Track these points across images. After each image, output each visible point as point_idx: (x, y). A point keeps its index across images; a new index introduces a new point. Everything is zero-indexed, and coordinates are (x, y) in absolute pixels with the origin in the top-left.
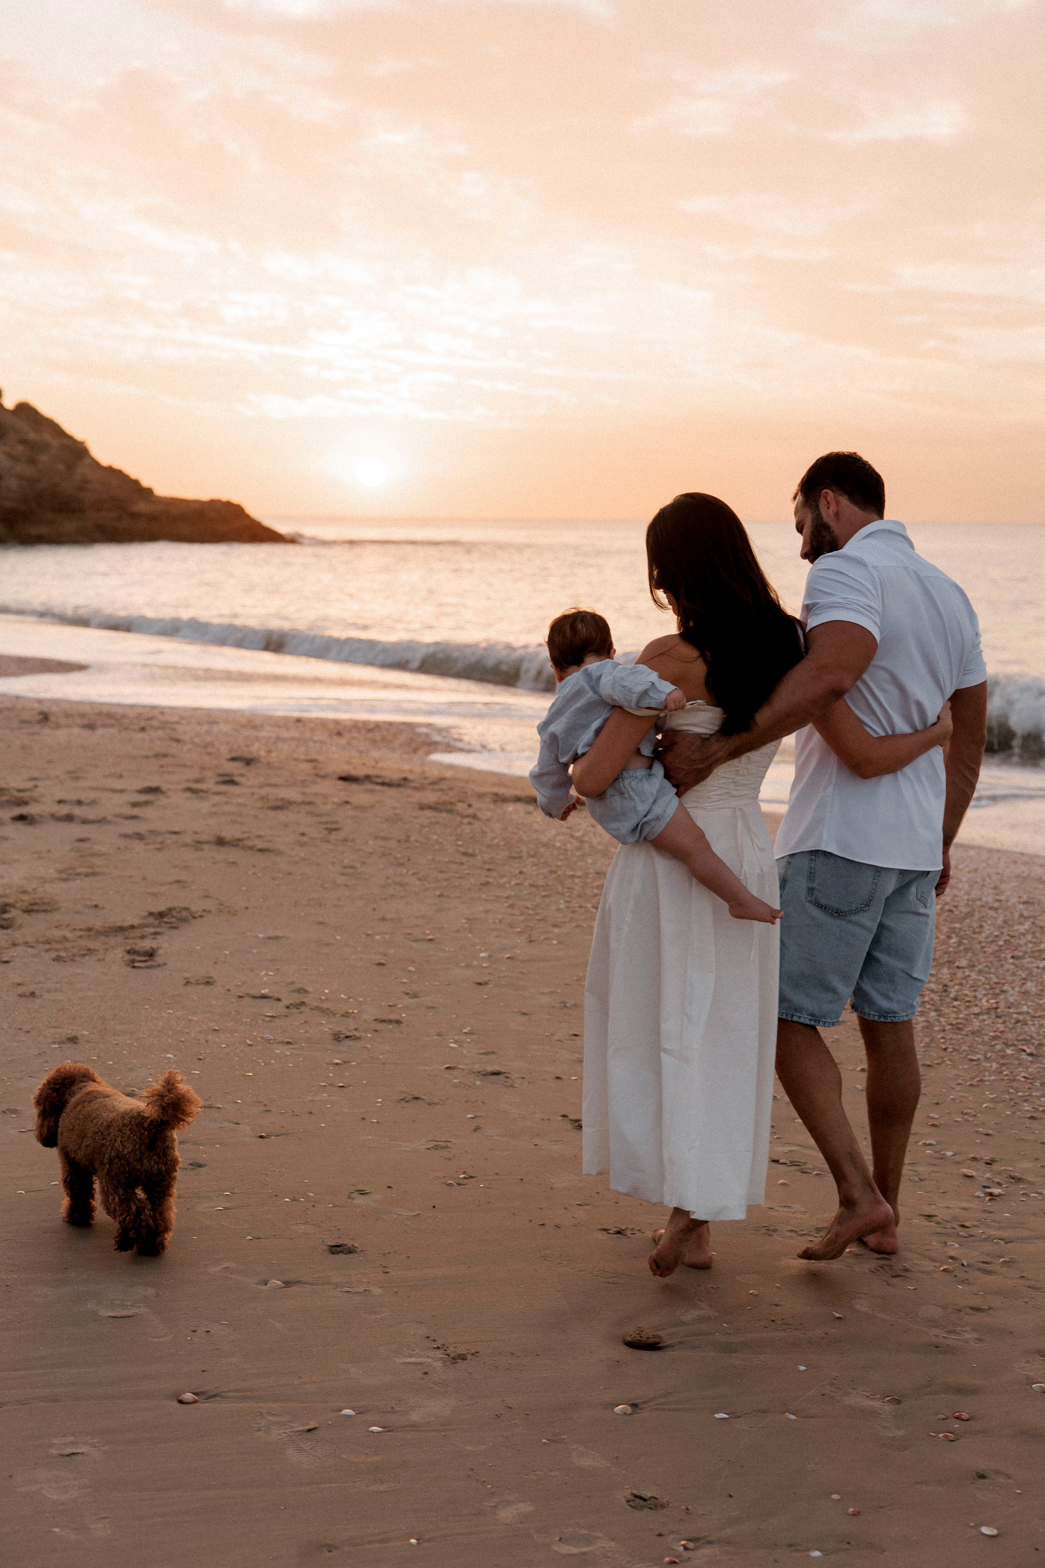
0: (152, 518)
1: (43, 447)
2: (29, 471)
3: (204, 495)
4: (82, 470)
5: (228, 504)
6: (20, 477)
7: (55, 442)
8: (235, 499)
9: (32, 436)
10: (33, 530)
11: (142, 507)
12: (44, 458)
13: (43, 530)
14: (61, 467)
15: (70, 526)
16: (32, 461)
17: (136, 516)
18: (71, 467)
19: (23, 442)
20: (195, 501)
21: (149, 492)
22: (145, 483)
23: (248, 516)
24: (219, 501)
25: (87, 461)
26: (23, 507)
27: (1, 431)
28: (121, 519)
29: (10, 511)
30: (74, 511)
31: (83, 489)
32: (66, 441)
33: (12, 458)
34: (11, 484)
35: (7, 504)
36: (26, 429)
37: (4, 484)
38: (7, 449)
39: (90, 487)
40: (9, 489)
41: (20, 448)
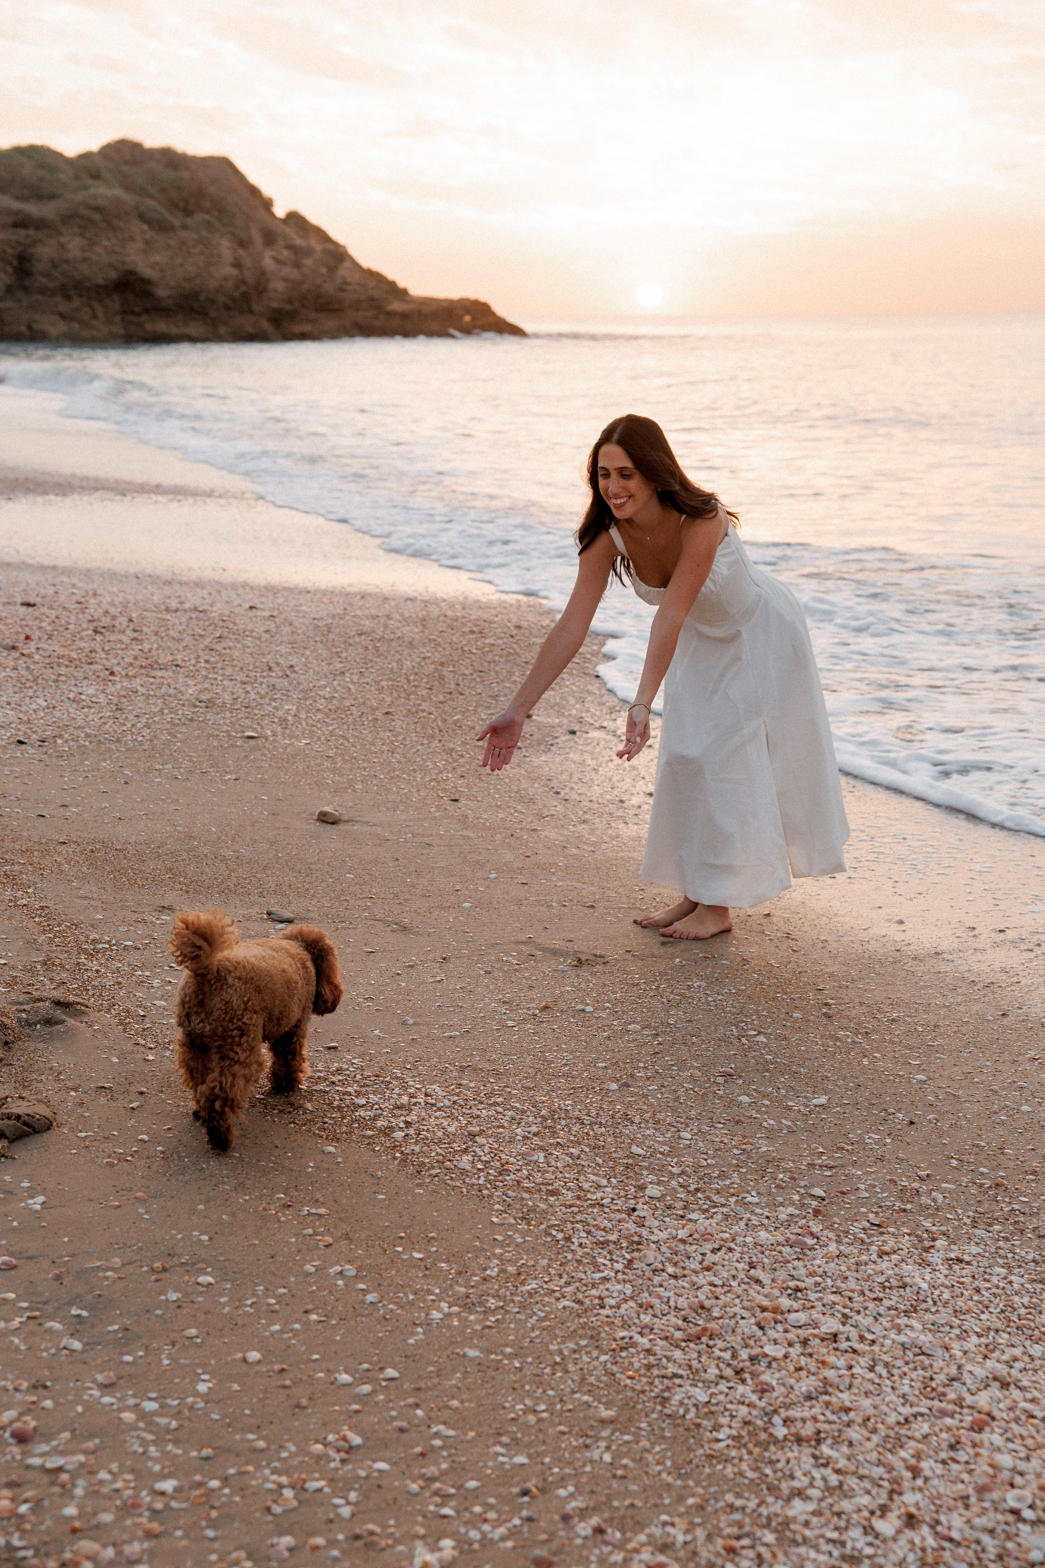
0: (405, 316)
1: (308, 252)
2: (295, 274)
3: (454, 295)
4: (343, 272)
5: (476, 302)
6: (285, 280)
7: (318, 247)
8: (482, 298)
9: (299, 242)
10: (297, 329)
11: (396, 306)
12: (308, 262)
13: (307, 328)
14: (324, 270)
15: (331, 323)
16: (297, 265)
17: (389, 314)
18: (332, 269)
19: (289, 247)
20: (446, 300)
21: (404, 292)
22: (401, 284)
23: (493, 314)
24: (468, 300)
25: (347, 264)
26: (288, 307)
27: (270, 238)
28: (376, 318)
29: (277, 311)
30: (334, 310)
31: (343, 290)
32: (329, 246)
33: (277, 261)
34: (278, 285)
35: (275, 305)
36: (295, 236)
37: (272, 285)
38: (274, 253)
39: (349, 288)
40: (275, 290)
41: (286, 253)
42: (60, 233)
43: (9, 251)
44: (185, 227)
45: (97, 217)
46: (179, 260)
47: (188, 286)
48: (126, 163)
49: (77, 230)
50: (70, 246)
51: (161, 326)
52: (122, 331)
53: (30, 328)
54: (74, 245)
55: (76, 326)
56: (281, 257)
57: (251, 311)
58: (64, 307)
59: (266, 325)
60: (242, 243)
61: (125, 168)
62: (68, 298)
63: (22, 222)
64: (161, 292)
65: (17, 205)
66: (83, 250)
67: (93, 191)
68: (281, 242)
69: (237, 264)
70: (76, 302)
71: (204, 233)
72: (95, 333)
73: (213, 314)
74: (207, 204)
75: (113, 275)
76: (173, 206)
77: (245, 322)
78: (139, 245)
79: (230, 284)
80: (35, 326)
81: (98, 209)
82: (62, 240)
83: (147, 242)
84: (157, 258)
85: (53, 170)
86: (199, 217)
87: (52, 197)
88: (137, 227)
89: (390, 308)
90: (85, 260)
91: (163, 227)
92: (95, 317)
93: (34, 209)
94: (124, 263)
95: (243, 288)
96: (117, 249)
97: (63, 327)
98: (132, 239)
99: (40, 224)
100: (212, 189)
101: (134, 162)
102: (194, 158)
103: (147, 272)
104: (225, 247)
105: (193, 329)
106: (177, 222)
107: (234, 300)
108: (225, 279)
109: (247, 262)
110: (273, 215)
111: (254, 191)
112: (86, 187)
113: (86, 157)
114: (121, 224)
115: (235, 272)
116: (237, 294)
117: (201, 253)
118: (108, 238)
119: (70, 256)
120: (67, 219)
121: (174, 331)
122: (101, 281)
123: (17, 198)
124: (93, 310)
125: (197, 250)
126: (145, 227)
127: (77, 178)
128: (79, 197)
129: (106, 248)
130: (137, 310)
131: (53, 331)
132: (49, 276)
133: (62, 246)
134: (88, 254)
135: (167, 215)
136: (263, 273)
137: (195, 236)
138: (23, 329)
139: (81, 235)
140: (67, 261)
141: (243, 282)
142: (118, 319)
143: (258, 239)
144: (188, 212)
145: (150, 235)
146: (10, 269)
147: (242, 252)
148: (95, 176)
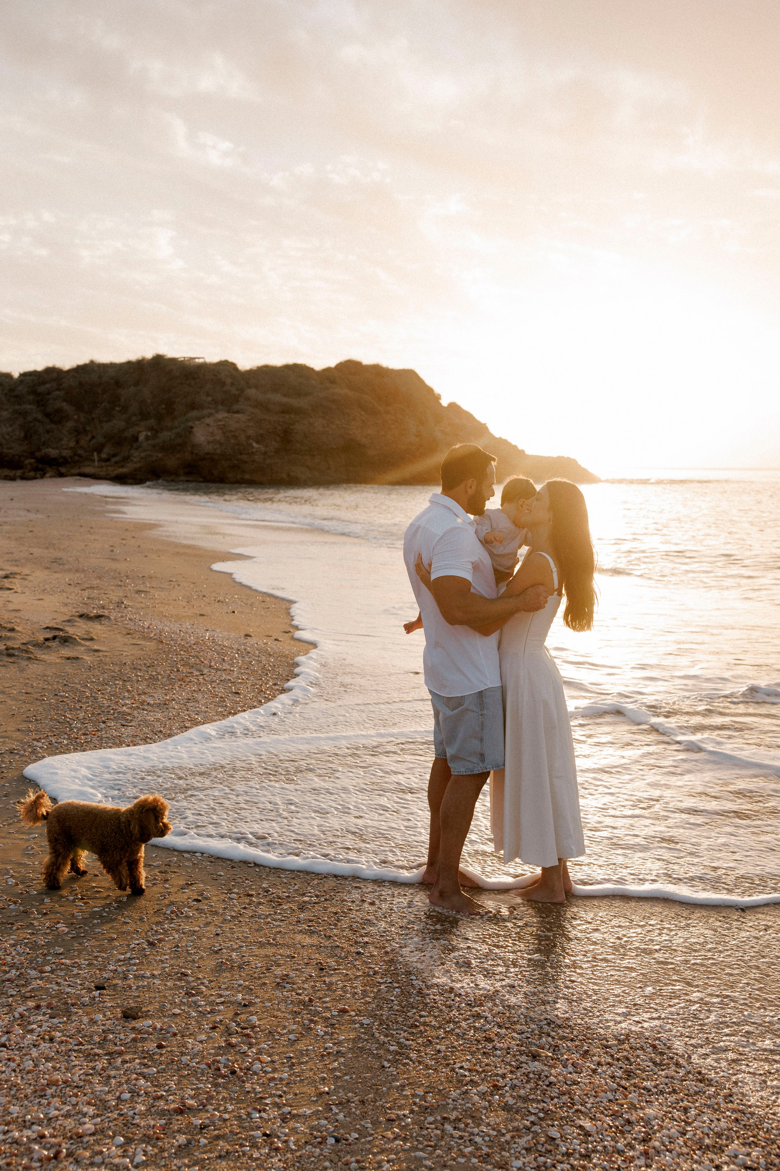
1: (462, 427)
3: (556, 454)
4: (484, 437)
5: (568, 459)
7: (469, 425)
8: (571, 456)
9: (456, 421)
11: (518, 461)
18: (477, 437)
19: (450, 424)
20: (548, 457)
21: (522, 452)
22: (520, 447)
23: (579, 466)
24: (562, 457)
25: (486, 435)
27: (438, 418)
32: (475, 424)
36: (454, 418)
38: (442, 428)
42: (310, 417)
43: (279, 428)
44: (387, 412)
45: (333, 407)
46: (382, 433)
47: (387, 449)
48: (351, 374)
49: (320, 414)
50: (316, 424)
51: (370, 474)
52: (345, 477)
53: (288, 475)
54: (318, 423)
55: (316, 474)
56: (446, 431)
58: (310, 462)
60: (422, 422)
61: (350, 377)
62: (313, 456)
63: (286, 410)
64: (371, 452)
65: (285, 400)
66: (324, 427)
67: (331, 391)
68: (446, 422)
69: (419, 435)
70: (317, 460)
71: (399, 416)
72: (328, 478)
74: (400, 398)
75: (341, 441)
76: (379, 399)
78: (359, 423)
79: (414, 448)
80: (292, 474)
81: (334, 401)
82: (312, 420)
83: (363, 422)
84: (369, 432)
85: (307, 378)
86: (396, 406)
87: (306, 394)
88: (358, 413)
89: (514, 462)
90: (324, 433)
91: (373, 412)
92: (329, 469)
93: (294, 402)
94: (348, 435)
96: (344, 426)
97: (309, 476)
98: (354, 419)
99: (298, 411)
100: (403, 389)
101: (355, 374)
102: (392, 371)
103: (361, 438)
106: (382, 409)
108: (411, 444)
109: (424, 433)
110: (440, 405)
111: (430, 390)
112: (326, 389)
113: (328, 370)
114: (348, 411)
115: (417, 440)
117: (397, 428)
118: (340, 420)
119: (316, 430)
120: (315, 408)
122: (333, 445)
123: (285, 396)
124: (328, 464)
125: (393, 426)
126: (363, 413)
127: (322, 383)
128: (322, 394)
129: (338, 425)
130: (355, 463)
131: (303, 477)
132: (302, 443)
133: (311, 424)
134: (327, 429)
138: (284, 476)
139: (323, 418)
140: (314, 434)
143: (431, 419)
145: (365, 417)
146: (278, 439)
148: (333, 382)
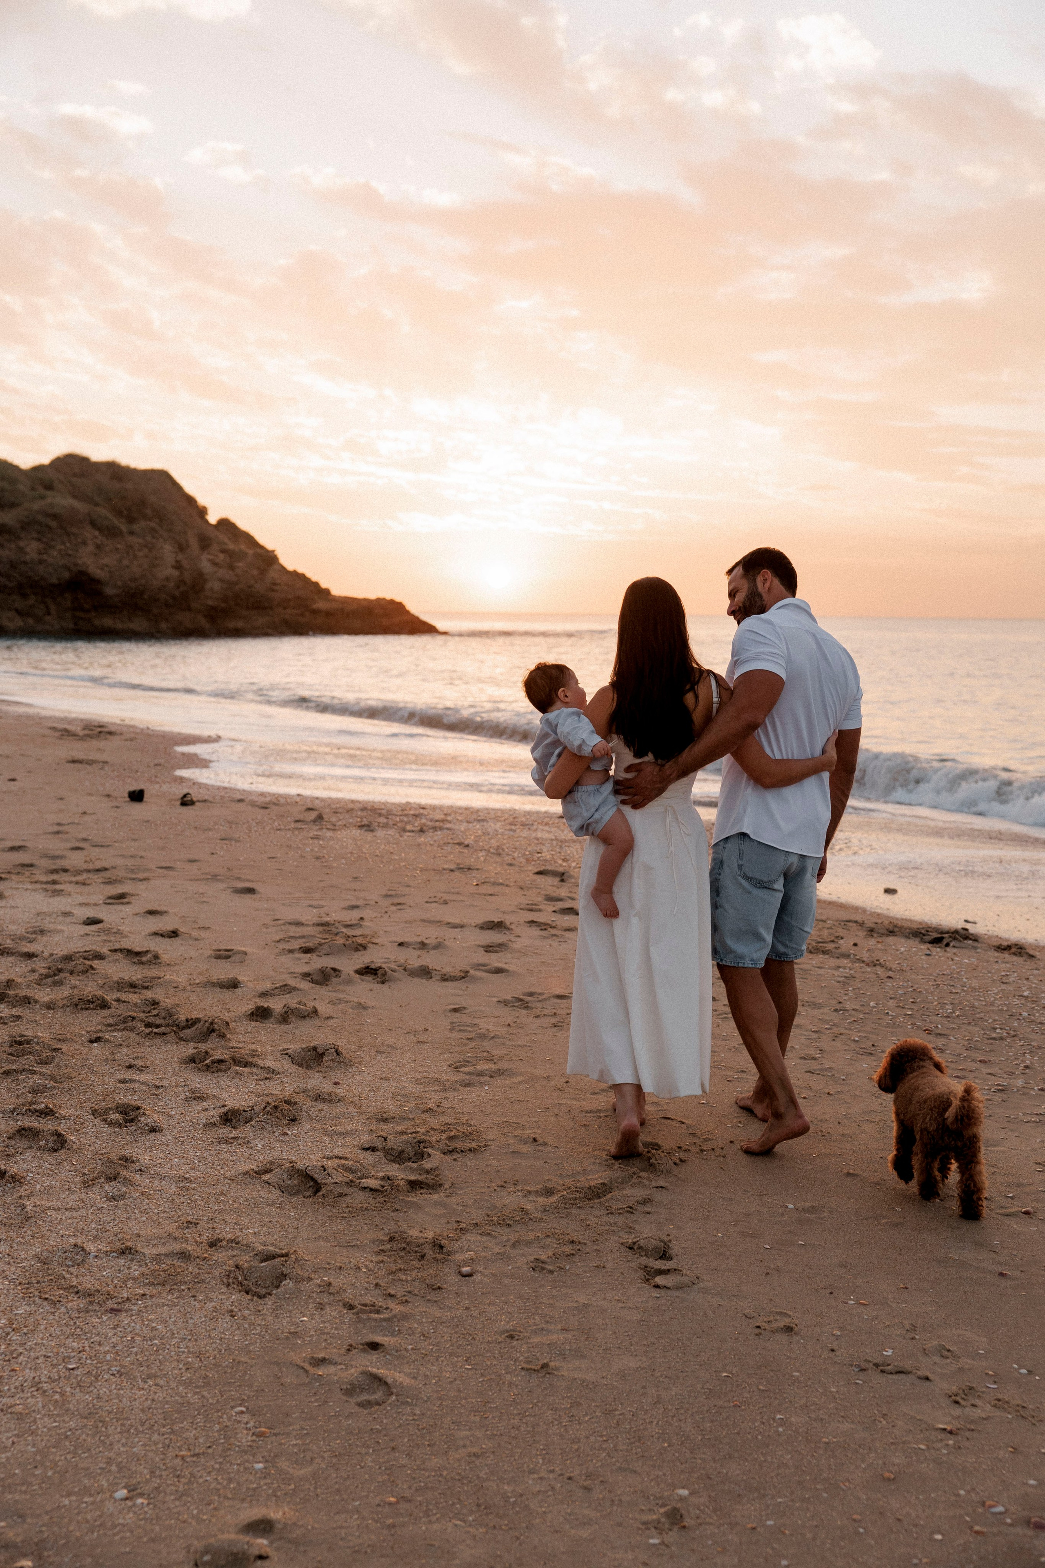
0: (328, 614)
1: (239, 555)
2: (228, 575)
3: (372, 596)
4: (272, 574)
5: (392, 602)
6: (221, 580)
7: (250, 552)
8: (398, 599)
9: (231, 546)
10: (231, 624)
11: (321, 605)
12: (240, 564)
13: (240, 624)
14: (255, 572)
15: (261, 621)
16: (231, 567)
17: (315, 612)
18: (263, 572)
19: (223, 551)
20: (365, 600)
21: (327, 592)
22: (324, 585)
23: (408, 612)
24: (384, 599)
25: (275, 567)
26: (223, 605)
27: (205, 542)
28: (302, 615)
29: (213, 608)
30: (265, 608)
31: (273, 590)
32: (259, 550)
33: (215, 564)
34: (214, 585)
35: (210, 603)
36: (226, 541)
37: (208, 586)
38: (211, 557)
39: (277, 588)
40: (212, 589)
41: (222, 556)
42: (19, 538)
44: (132, 533)
45: (54, 524)
46: (126, 562)
47: (133, 585)
48: (75, 475)
49: (34, 535)
50: (28, 550)
51: (108, 622)
52: (72, 626)
54: (32, 548)
55: (30, 621)
56: (217, 561)
57: (189, 609)
58: (19, 603)
59: (203, 622)
60: (181, 548)
61: (74, 480)
62: (24, 596)
64: (109, 591)
66: (40, 553)
67: (49, 500)
68: (215, 548)
69: (178, 566)
70: (32, 600)
71: (149, 538)
72: (48, 627)
73: (156, 611)
74: (149, 512)
75: (66, 575)
76: (119, 513)
77: (185, 619)
78: (91, 548)
79: (172, 585)
81: (55, 516)
82: (21, 544)
83: (98, 547)
84: (106, 561)
85: (13, 481)
86: (143, 524)
87: (13, 505)
88: (89, 533)
89: (315, 606)
90: (41, 562)
91: (111, 532)
92: (49, 614)
94: (76, 565)
95: (183, 588)
96: (70, 552)
97: (19, 622)
98: (84, 543)
100: (153, 499)
101: (82, 475)
102: (135, 471)
103: (95, 571)
104: (167, 551)
105: (138, 624)
106: (124, 528)
107: (174, 598)
108: (167, 579)
109: (185, 563)
110: (207, 521)
111: (191, 500)
112: (42, 497)
113: (40, 468)
114: (74, 530)
115: (176, 573)
116: (177, 593)
117: (146, 556)
118: (64, 543)
119: (28, 557)
120: (26, 525)
121: (119, 626)
122: (54, 581)
124: (47, 607)
125: (141, 554)
126: (97, 533)
127: (33, 489)
128: (37, 506)
129: (60, 550)
130: (86, 606)
131: (11, 625)
132: (8, 577)
133: (21, 549)
134: (45, 557)
135: (116, 521)
136: (201, 574)
137: (140, 541)
139: (38, 540)
140: (25, 563)
141: (183, 582)
142: (68, 615)
143: (194, 542)
144: (131, 520)
145: (100, 539)
147: (180, 557)
148: (49, 487)
